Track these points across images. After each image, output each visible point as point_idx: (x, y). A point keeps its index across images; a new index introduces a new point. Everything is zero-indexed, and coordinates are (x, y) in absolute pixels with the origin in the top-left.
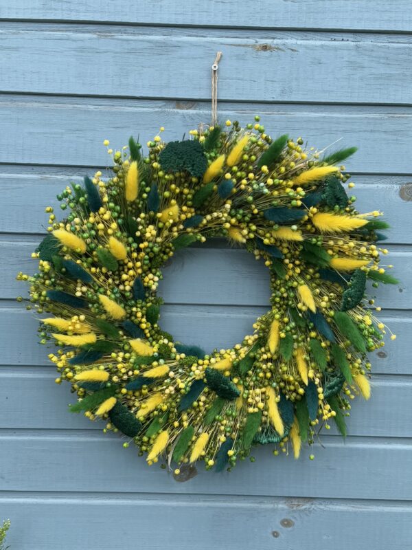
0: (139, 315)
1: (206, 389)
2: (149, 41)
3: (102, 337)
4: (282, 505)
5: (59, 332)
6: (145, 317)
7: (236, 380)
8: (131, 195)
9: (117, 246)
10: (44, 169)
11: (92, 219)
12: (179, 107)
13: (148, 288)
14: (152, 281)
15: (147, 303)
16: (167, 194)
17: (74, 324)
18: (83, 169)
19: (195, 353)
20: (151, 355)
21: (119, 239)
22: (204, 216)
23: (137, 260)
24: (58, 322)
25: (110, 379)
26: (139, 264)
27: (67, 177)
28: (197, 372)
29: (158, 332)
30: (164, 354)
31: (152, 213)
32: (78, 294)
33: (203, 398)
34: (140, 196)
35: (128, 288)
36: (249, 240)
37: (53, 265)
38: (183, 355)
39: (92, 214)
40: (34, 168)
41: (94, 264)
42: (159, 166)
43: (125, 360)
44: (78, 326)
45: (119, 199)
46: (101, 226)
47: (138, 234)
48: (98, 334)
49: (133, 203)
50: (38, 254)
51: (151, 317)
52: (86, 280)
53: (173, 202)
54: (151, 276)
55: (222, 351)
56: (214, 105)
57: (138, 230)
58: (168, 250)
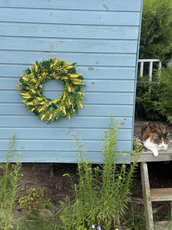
1: (52, 107)
2: (39, 40)
3: (32, 97)
4: (68, 129)
5: (24, 96)
7: (57, 105)
8: (36, 71)
9: (34, 80)
12: (45, 53)
13: (40, 88)
14: (41, 86)
15: (40, 90)
19: (50, 100)
21: (34, 79)
22: (50, 74)
23: (38, 82)
24: (23, 94)
25: (34, 105)
27: (24, 66)
28: (50, 103)
29: (42, 96)
30: (44, 100)
31: (40, 74)
32: (27, 89)
33: (51, 108)
34: (38, 71)
36: (59, 79)
37: (22, 84)
38: (47, 100)
39: (29, 74)
40: (18, 64)
41: (30, 83)
42: (41, 66)
43: (36, 101)
44: (27, 95)
45: (34, 72)
46: (31, 76)
48: (31, 96)
50: (19, 81)
51: (41, 93)
52: (28, 86)
53: (44, 72)
55: (55, 100)
56: (52, 52)
58: (44, 81)
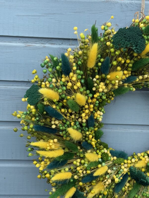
0: (91, 136)
1: (129, 179)
3: (67, 150)
6: (94, 137)
7: (148, 174)
8: (91, 64)
9: (81, 98)
11: (63, 80)
13: (97, 120)
14: (99, 115)
15: (95, 128)
19: (122, 155)
20: (97, 161)
21: (81, 93)
22: (138, 76)
23: (91, 103)
24: (40, 144)
25: (73, 177)
26: (92, 106)
28: (125, 170)
29: (100, 144)
30: (104, 158)
31: (103, 75)
32: (54, 127)
33: (128, 184)
34: (97, 65)
35: (84, 121)
37: (36, 108)
38: (115, 158)
39: (63, 76)
41: (63, 107)
42: (111, 45)
43: (81, 164)
45: (83, 67)
46: (70, 84)
47: (94, 89)
48: (64, 149)
49: (93, 69)
50: (26, 99)
51: (97, 136)
52: (58, 116)
53: (119, 68)
54: (99, 112)
55: (139, 155)
57: (94, 86)
58: (111, 97)
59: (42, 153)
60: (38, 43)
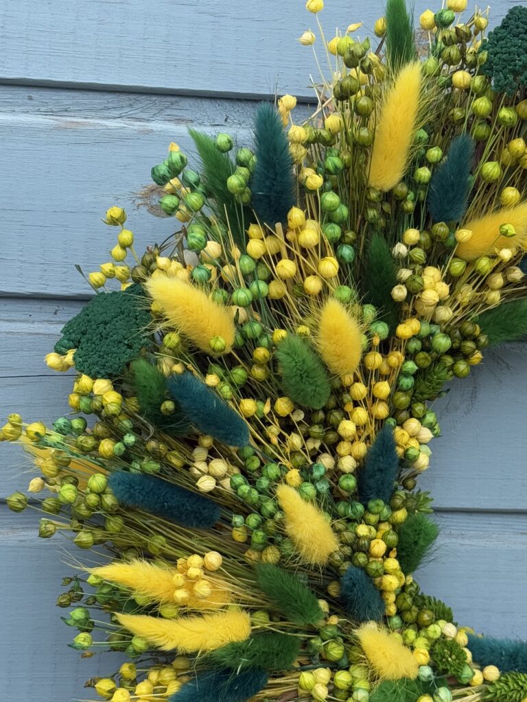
0: (379, 547)
3: (262, 620)
5: (134, 608)
6: (393, 554)
8: (386, 171)
10: (65, 98)
11: (256, 246)
14: (415, 440)
15: (394, 509)
16: (491, 169)
17: (190, 582)
18: (186, 103)
20: (413, 676)
24: (137, 574)
26: (384, 388)
27: (137, 125)
29: (421, 602)
31: (441, 228)
32: (206, 484)
34: (409, 178)
35: (348, 464)
37: (128, 392)
38: (492, 672)
39: (254, 230)
40: (35, 94)
42: (478, 81)
44: (203, 588)
45: (349, 182)
46: (287, 267)
47: (399, 292)
49: (388, 196)
50: (69, 357)
52: (225, 437)
53: (510, 193)
54: (413, 424)
57: (399, 281)
58: (470, 345)
59: (143, 628)
60: (115, 118)
